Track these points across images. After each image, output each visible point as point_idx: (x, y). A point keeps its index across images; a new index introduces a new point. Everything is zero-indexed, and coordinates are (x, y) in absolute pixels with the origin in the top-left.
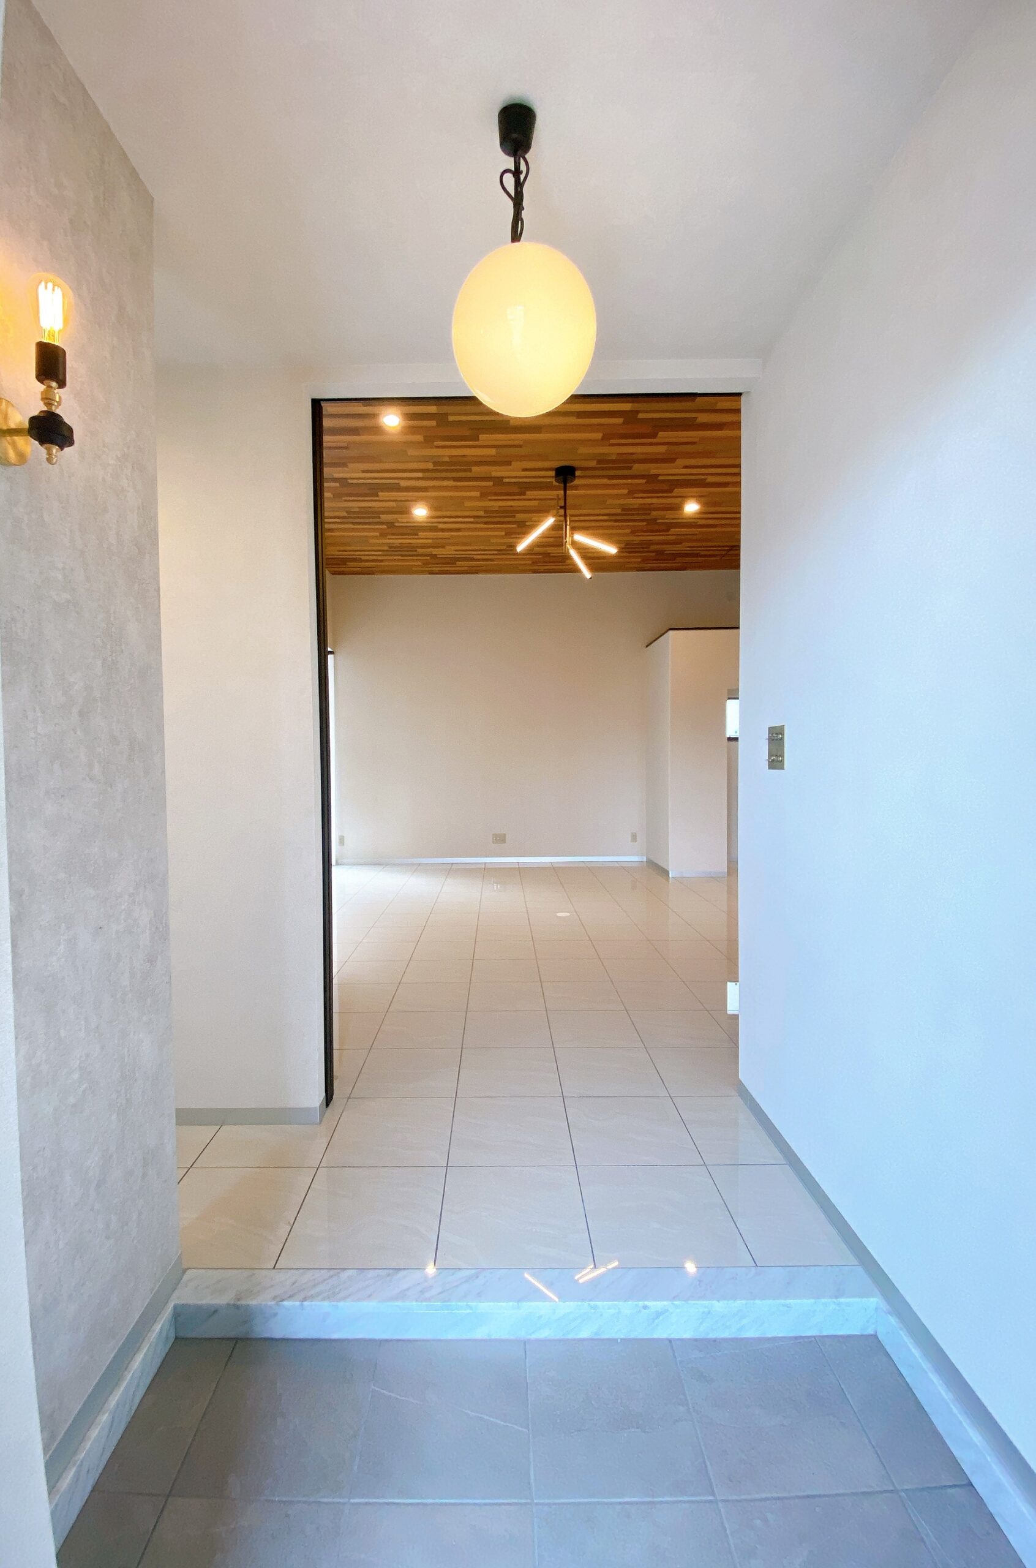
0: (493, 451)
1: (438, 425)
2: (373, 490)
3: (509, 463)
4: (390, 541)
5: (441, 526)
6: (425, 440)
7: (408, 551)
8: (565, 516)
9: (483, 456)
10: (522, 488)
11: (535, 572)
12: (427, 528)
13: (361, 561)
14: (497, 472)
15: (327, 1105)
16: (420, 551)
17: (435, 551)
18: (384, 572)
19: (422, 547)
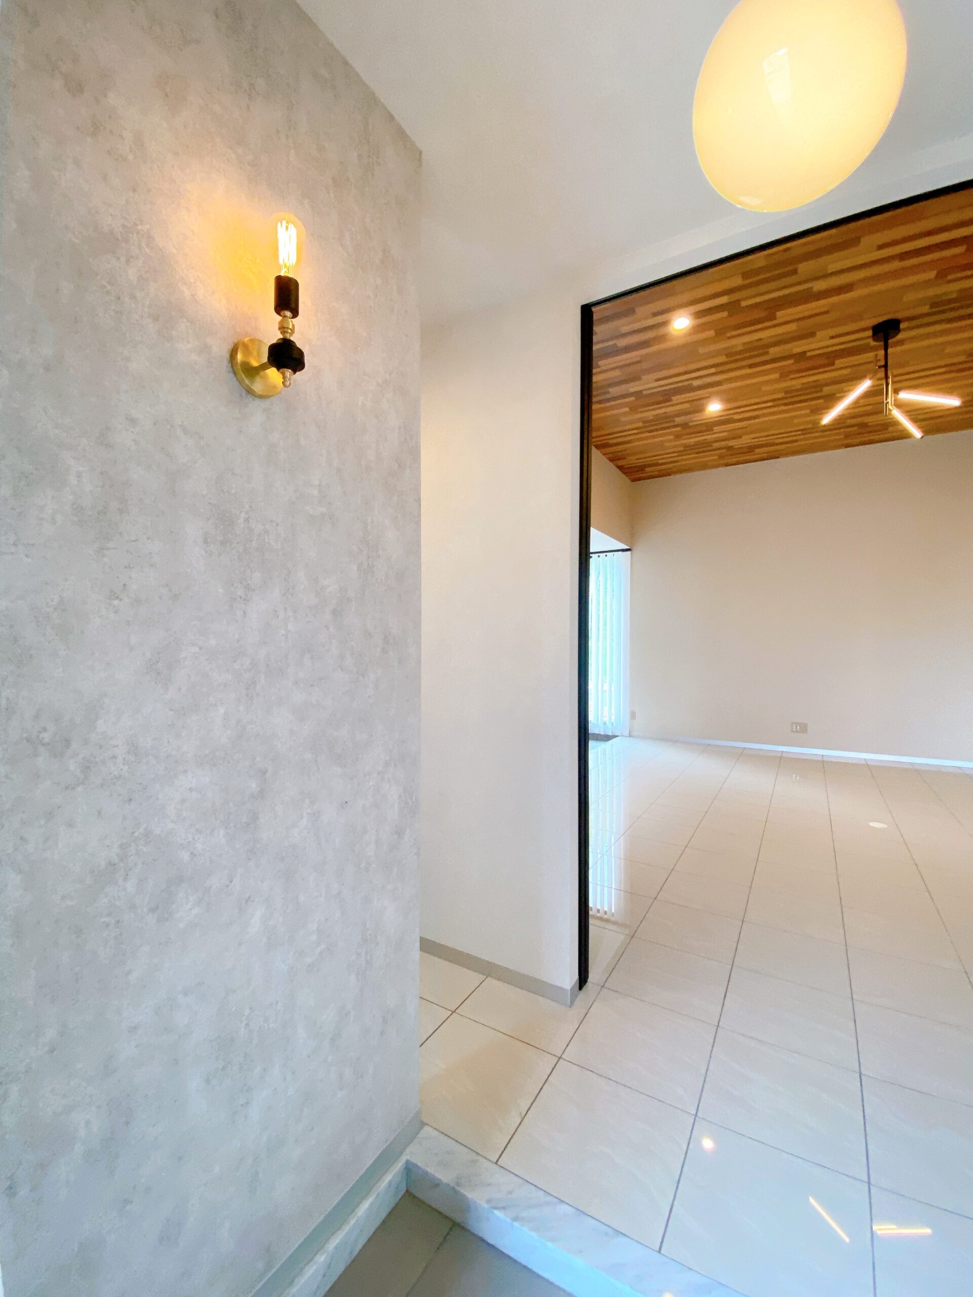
0: (793, 327)
1: (730, 315)
2: (666, 397)
3: (813, 334)
4: (685, 441)
5: (736, 417)
6: (716, 334)
7: (702, 448)
8: (887, 377)
9: (784, 334)
10: (830, 358)
11: (847, 446)
12: (722, 421)
13: (657, 464)
14: (798, 347)
15: (581, 988)
16: (716, 445)
17: (731, 443)
18: (680, 471)
19: (717, 441)
